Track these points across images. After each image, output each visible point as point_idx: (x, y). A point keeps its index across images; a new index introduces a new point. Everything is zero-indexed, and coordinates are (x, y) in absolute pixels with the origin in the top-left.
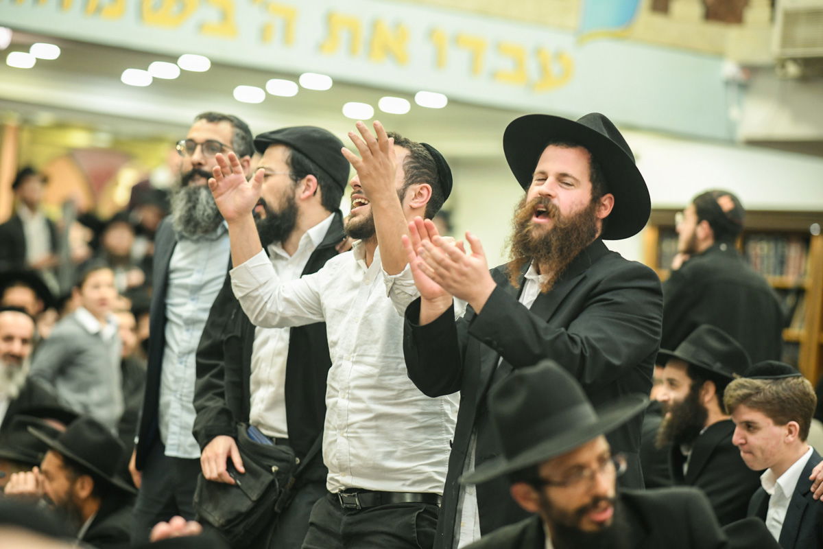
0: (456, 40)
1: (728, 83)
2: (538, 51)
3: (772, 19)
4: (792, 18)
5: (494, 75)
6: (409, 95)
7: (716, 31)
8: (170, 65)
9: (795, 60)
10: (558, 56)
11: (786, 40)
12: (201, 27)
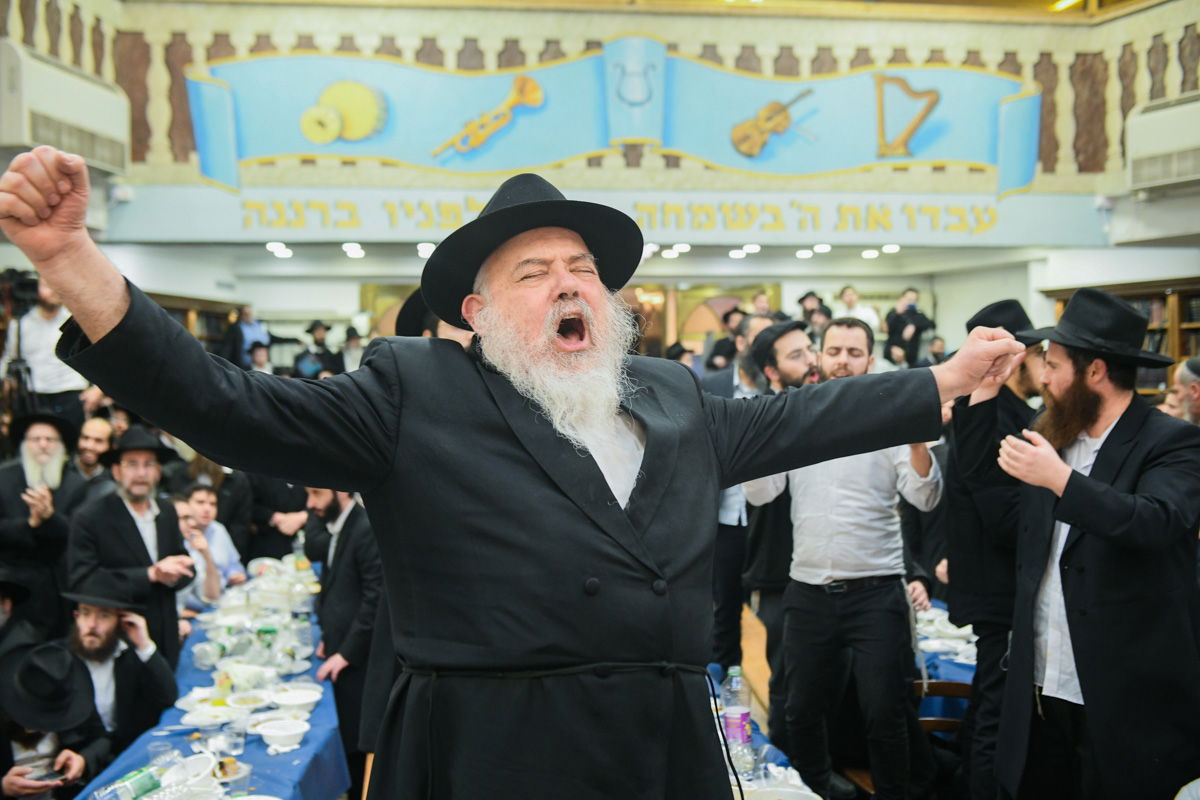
0: (920, 210)
1: (1100, 209)
2: (973, 209)
3: (1125, 165)
4: (1138, 163)
5: (946, 228)
6: (878, 247)
7: (1087, 178)
8: (740, 251)
9: (1144, 190)
10: (986, 209)
11: (1136, 178)
12: (762, 227)
